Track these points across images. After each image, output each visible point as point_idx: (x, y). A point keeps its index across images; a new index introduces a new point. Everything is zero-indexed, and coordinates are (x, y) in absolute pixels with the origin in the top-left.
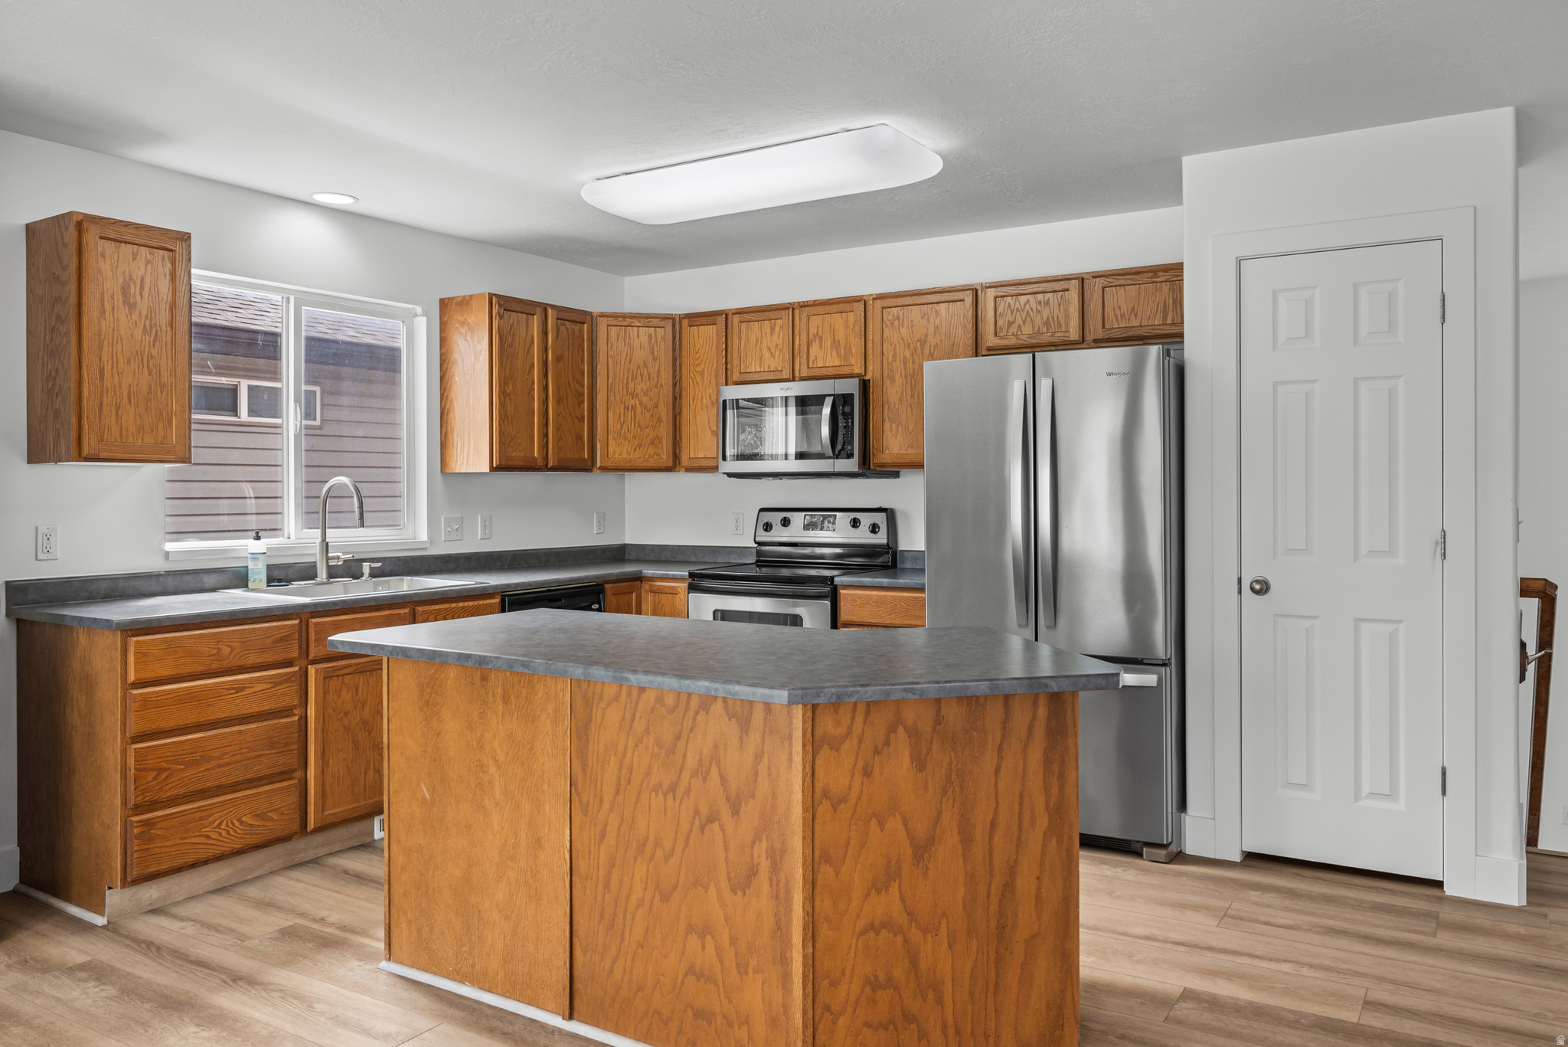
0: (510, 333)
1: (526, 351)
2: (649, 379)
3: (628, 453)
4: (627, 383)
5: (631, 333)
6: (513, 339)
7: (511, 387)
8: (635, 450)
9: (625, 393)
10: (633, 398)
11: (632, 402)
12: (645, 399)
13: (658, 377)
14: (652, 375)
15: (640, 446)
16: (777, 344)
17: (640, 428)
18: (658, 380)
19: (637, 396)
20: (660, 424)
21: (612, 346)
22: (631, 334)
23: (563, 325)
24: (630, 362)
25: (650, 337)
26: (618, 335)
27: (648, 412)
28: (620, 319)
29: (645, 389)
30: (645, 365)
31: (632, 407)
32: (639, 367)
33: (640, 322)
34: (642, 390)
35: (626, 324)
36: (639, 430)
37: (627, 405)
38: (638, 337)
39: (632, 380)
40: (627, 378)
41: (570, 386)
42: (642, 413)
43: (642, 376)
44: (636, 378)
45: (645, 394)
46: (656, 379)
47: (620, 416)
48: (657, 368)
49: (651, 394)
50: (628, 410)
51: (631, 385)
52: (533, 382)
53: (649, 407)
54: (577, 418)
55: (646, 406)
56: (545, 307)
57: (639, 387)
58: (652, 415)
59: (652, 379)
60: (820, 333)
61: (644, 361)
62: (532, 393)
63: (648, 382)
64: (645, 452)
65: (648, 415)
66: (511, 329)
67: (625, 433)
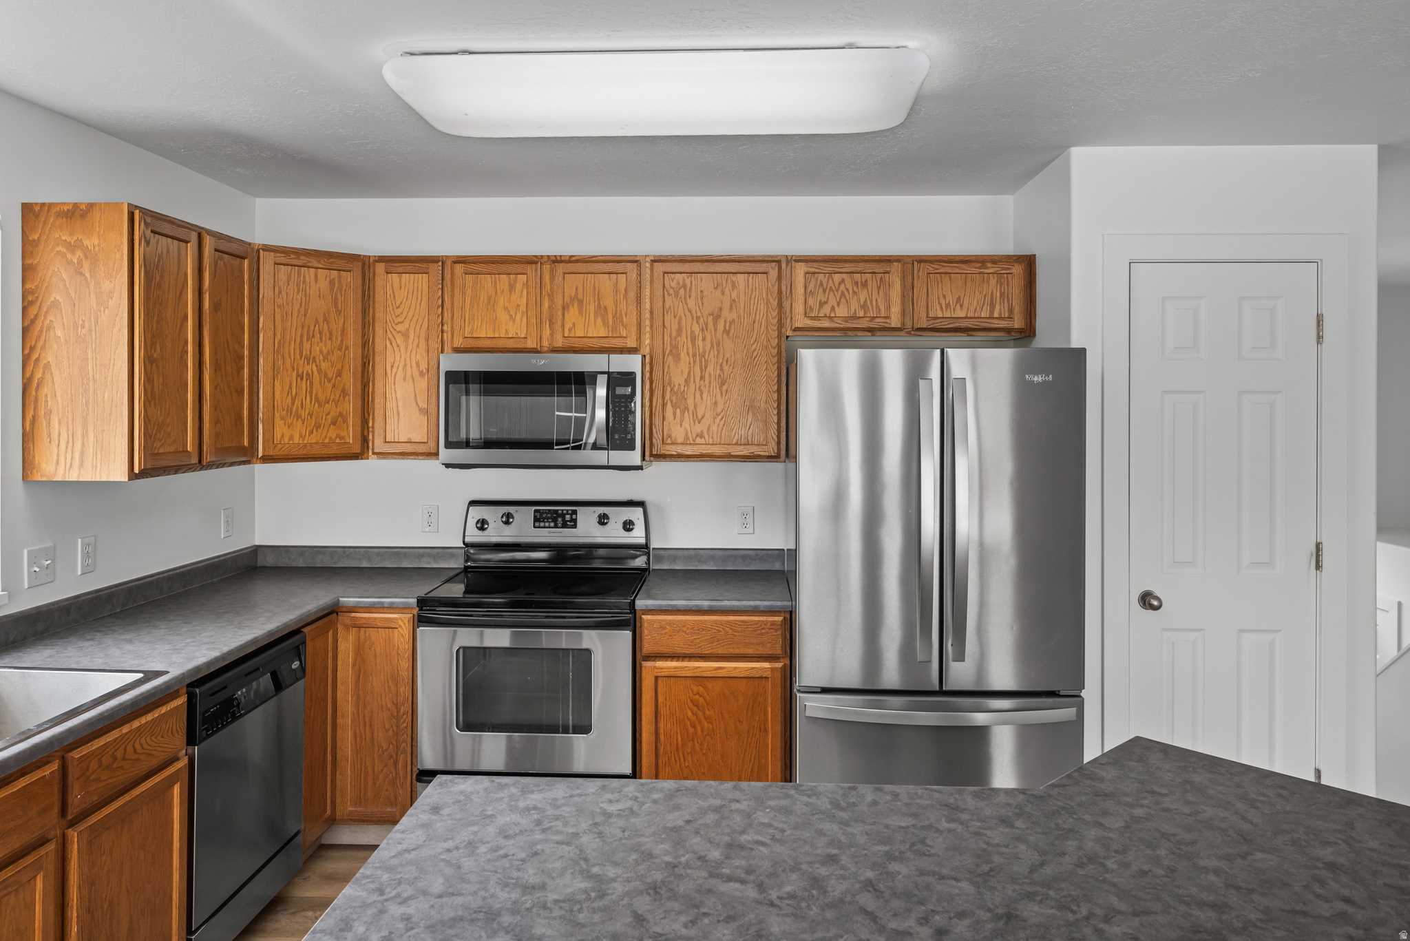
0: (157, 268)
1: (178, 294)
2: (330, 339)
3: (301, 436)
4: (301, 342)
5: (307, 275)
6: (162, 277)
7: (158, 349)
8: (311, 432)
9: (298, 356)
10: (308, 364)
11: (308, 368)
12: (324, 365)
13: (342, 335)
14: (334, 334)
15: (318, 426)
16: (518, 306)
17: (319, 402)
18: (342, 340)
19: (314, 359)
20: (344, 397)
21: (280, 292)
22: (307, 278)
23: (221, 259)
24: (305, 315)
25: (332, 283)
26: (289, 278)
27: (329, 381)
28: (292, 256)
29: (325, 352)
30: (326, 320)
31: (308, 374)
32: (317, 322)
33: (319, 262)
34: (321, 352)
35: (300, 263)
36: (317, 405)
37: (300, 372)
38: (316, 282)
39: (308, 340)
40: (302, 336)
41: (228, 346)
42: (320, 383)
43: (320, 333)
44: (313, 336)
45: (325, 359)
46: (340, 339)
47: (290, 388)
48: (341, 325)
49: (333, 359)
50: (302, 379)
51: (307, 345)
52: (186, 341)
53: (330, 375)
54: (236, 391)
55: (326, 374)
56: (201, 233)
57: (318, 349)
58: (334, 386)
59: (334, 338)
60: (580, 296)
61: (324, 314)
62: (185, 357)
63: (329, 343)
64: (324, 435)
65: (329, 386)
66: (159, 261)
67: (297, 409)
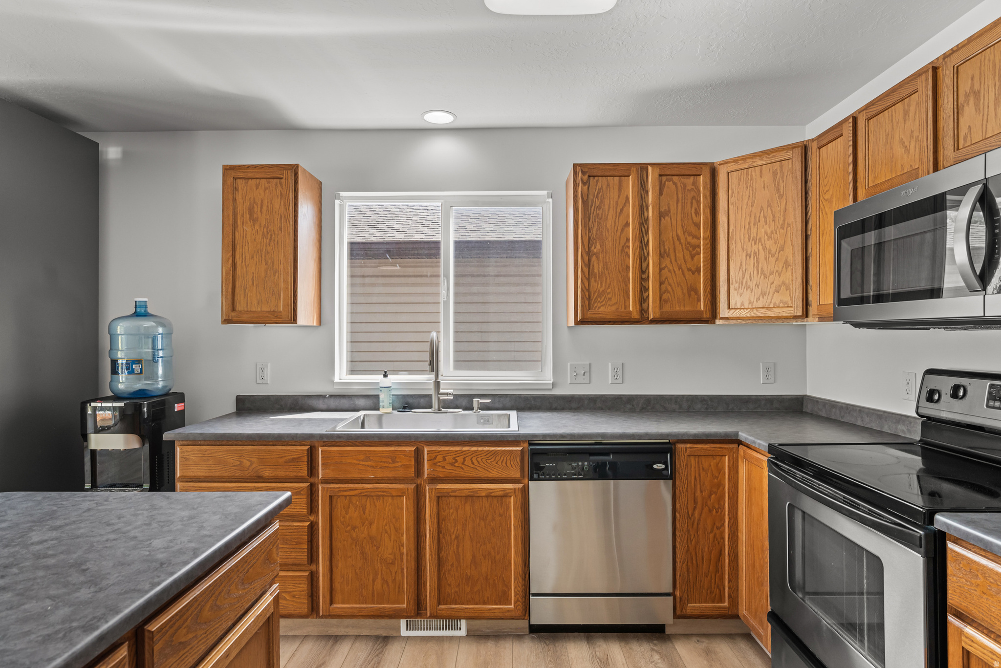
0: (597, 197)
1: (619, 210)
2: (774, 220)
3: (750, 303)
4: (749, 228)
5: (753, 174)
6: (602, 202)
7: (598, 246)
8: (758, 299)
9: (747, 239)
10: (755, 244)
11: (755, 248)
12: (769, 244)
13: (784, 216)
14: (777, 215)
15: (763, 294)
17: (764, 274)
18: (784, 220)
19: (760, 239)
20: (786, 269)
21: (733, 193)
22: (754, 176)
23: (669, 180)
24: (752, 206)
25: (775, 174)
26: (740, 180)
27: (773, 256)
28: (740, 162)
29: (769, 232)
30: (769, 206)
31: (755, 253)
32: (762, 208)
33: (762, 160)
34: (766, 233)
35: (746, 166)
36: (762, 277)
37: (749, 252)
38: (761, 177)
39: (754, 224)
40: (749, 223)
41: (679, 239)
42: (766, 259)
43: (765, 217)
44: (759, 221)
45: (769, 238)
46: (782, 219)
47: (741, 265)
48: (783, 207)
49: (776, 237)
50: (750, 257)
51: (754, 230)
52: (628, 240)
53: (773, 251)
54: (689, 270)
55: (770, 250)
56: (643, 168)
57: (763, 230)
58: (777, 260)
59: (777, 219)
60: (976, 87)
61: (768, 201)
62: (626, 250)
63: (773, 224)
64: (769, 301)
65: (773, 260)
66: (598, 193)
67: (747, 282)
